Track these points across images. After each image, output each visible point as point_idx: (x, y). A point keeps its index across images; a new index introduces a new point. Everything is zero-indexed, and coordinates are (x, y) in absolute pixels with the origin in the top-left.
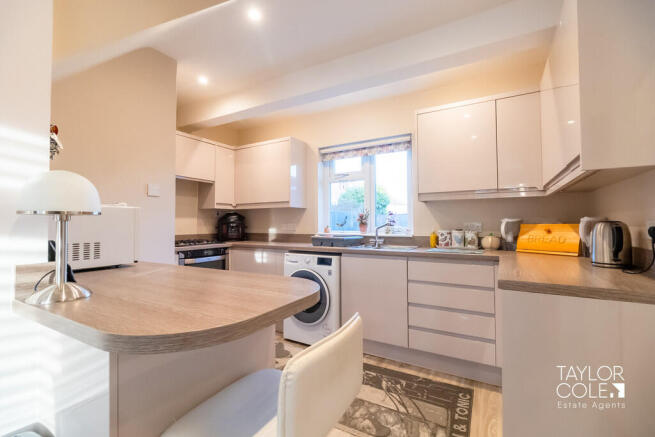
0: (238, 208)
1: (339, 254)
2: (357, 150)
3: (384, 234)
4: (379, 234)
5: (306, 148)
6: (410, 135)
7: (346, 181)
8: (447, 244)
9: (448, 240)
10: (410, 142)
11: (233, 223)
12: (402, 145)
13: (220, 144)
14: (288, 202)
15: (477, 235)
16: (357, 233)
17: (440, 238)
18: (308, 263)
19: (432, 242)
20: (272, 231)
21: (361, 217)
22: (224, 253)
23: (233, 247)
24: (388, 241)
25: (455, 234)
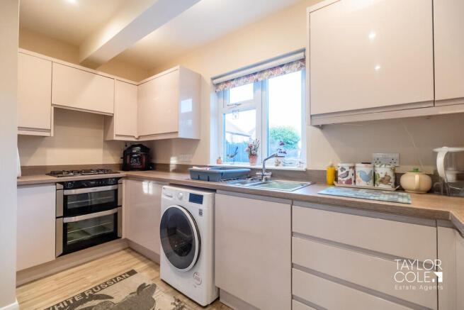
0: (141, 140)
1: (214, 191)
2: (248, 76)
3: (273, 167)
4: (267, 166)
5: (200, 78)
6: (304, 50)
7: (238, 111)
8: (349, 182)
9: (350, 176)
10: (303, 60)
11: (134, 153)
12: (295, 65)
13: (119, 78)
14: (177, 132)
15: (393, 170)
16: (245, 165)
17: (340, 173)
18: (181, 198)
19: (330, 178)
20: (173, 161)
21: (250, 147)
22: (117, 183)
23: (127, 178)
24: (277, 174)
25: (361, 168)
